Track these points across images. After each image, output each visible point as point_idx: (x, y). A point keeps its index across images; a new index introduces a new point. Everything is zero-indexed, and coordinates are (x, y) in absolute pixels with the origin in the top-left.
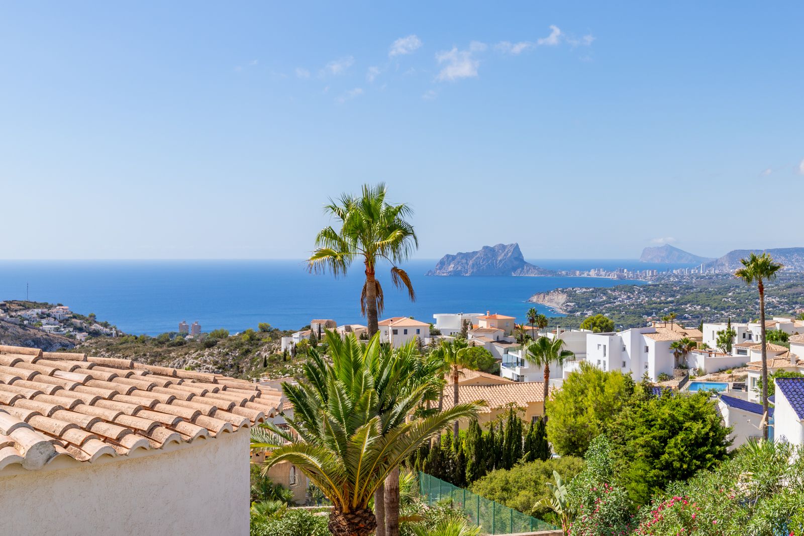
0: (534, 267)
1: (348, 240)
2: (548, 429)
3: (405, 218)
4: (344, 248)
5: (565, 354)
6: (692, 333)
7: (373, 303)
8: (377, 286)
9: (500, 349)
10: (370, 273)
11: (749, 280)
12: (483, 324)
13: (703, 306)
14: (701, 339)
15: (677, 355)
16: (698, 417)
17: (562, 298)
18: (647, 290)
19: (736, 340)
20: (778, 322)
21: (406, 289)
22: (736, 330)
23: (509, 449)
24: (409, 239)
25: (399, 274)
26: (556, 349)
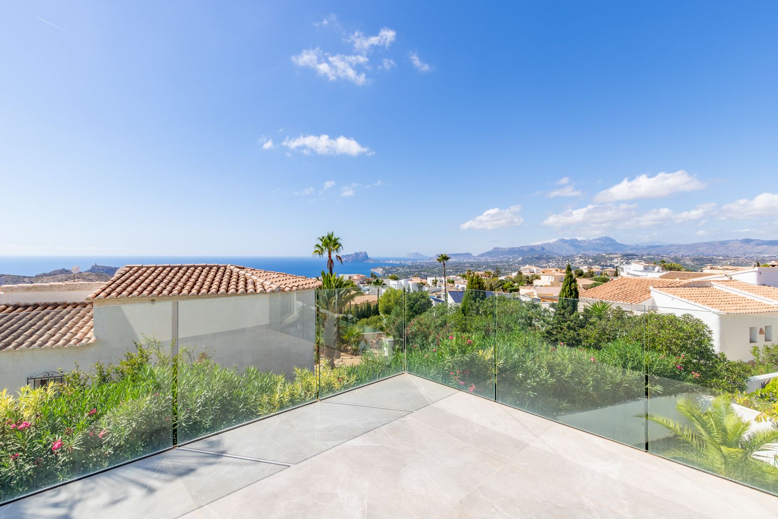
0: (372, 259)
1: (324, 247)
2: (379, 307)
3: (339, 241)
4: (322, 249)
5: (384, 284)
6: (424, 281)
7: (331, 265)
8: (332, 260)
9: (361, 286)
10: (330, 257)
11: (440, 262)
12: (356, 278)
13: (428, 273)
14: (427, 282)
15: (419, 287)
16: (424, 297)
17: (381, 270)
18: (409, 267)
19: (438, 283)
20: (452, 277)
21: (340, 261)
22: (438, 280)
23: (367, 313)
24: (341, 247)
25: (339, 258)
26: (381, 283)
